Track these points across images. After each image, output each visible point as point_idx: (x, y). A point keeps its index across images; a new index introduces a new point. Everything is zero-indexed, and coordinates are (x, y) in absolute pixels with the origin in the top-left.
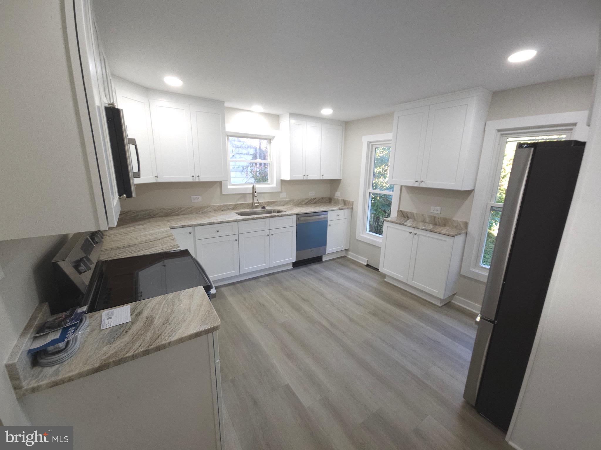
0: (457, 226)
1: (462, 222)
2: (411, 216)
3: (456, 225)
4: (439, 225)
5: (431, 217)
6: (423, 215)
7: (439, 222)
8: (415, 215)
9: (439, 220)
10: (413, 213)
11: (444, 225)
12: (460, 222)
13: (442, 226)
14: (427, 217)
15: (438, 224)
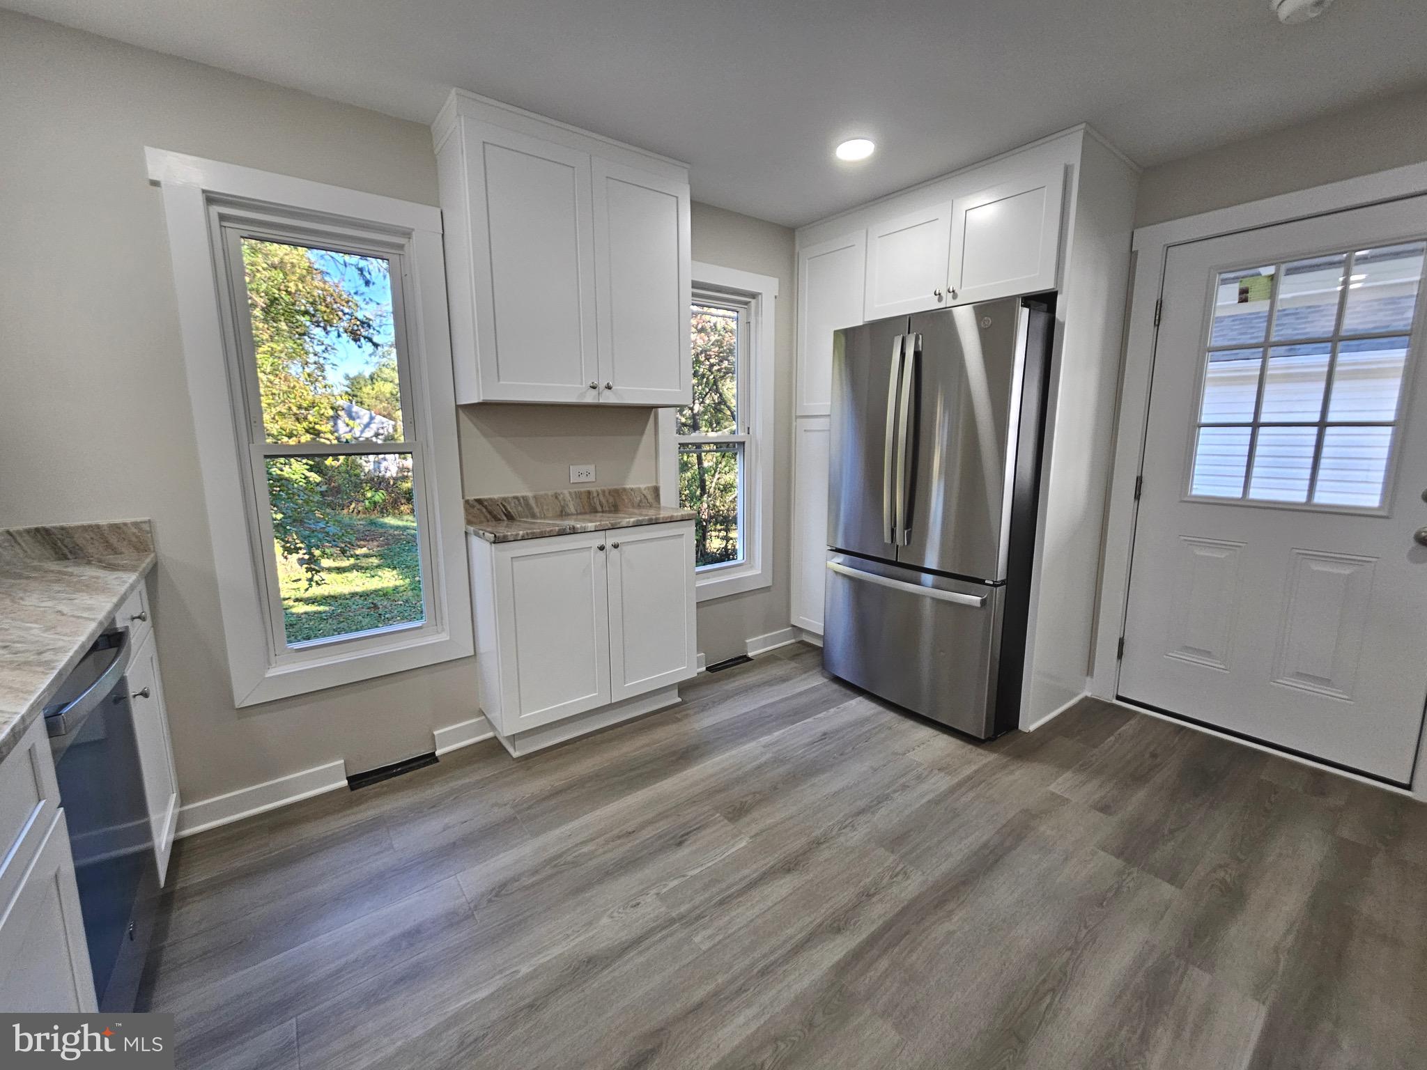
0: (641, 501)
1: (648, 488)
2: (520, 508)
3: (639, 499)
4: (603, 512)
5: (578, 495)
6: (556, 496)
7: (600, 502)
8: (532, 502)
9: (601, 497)
10: (523, 497)
11: (613, 509)
12: (645, 489)
13: (610, 512)
14: (568, 497)
15: (599, 509)
